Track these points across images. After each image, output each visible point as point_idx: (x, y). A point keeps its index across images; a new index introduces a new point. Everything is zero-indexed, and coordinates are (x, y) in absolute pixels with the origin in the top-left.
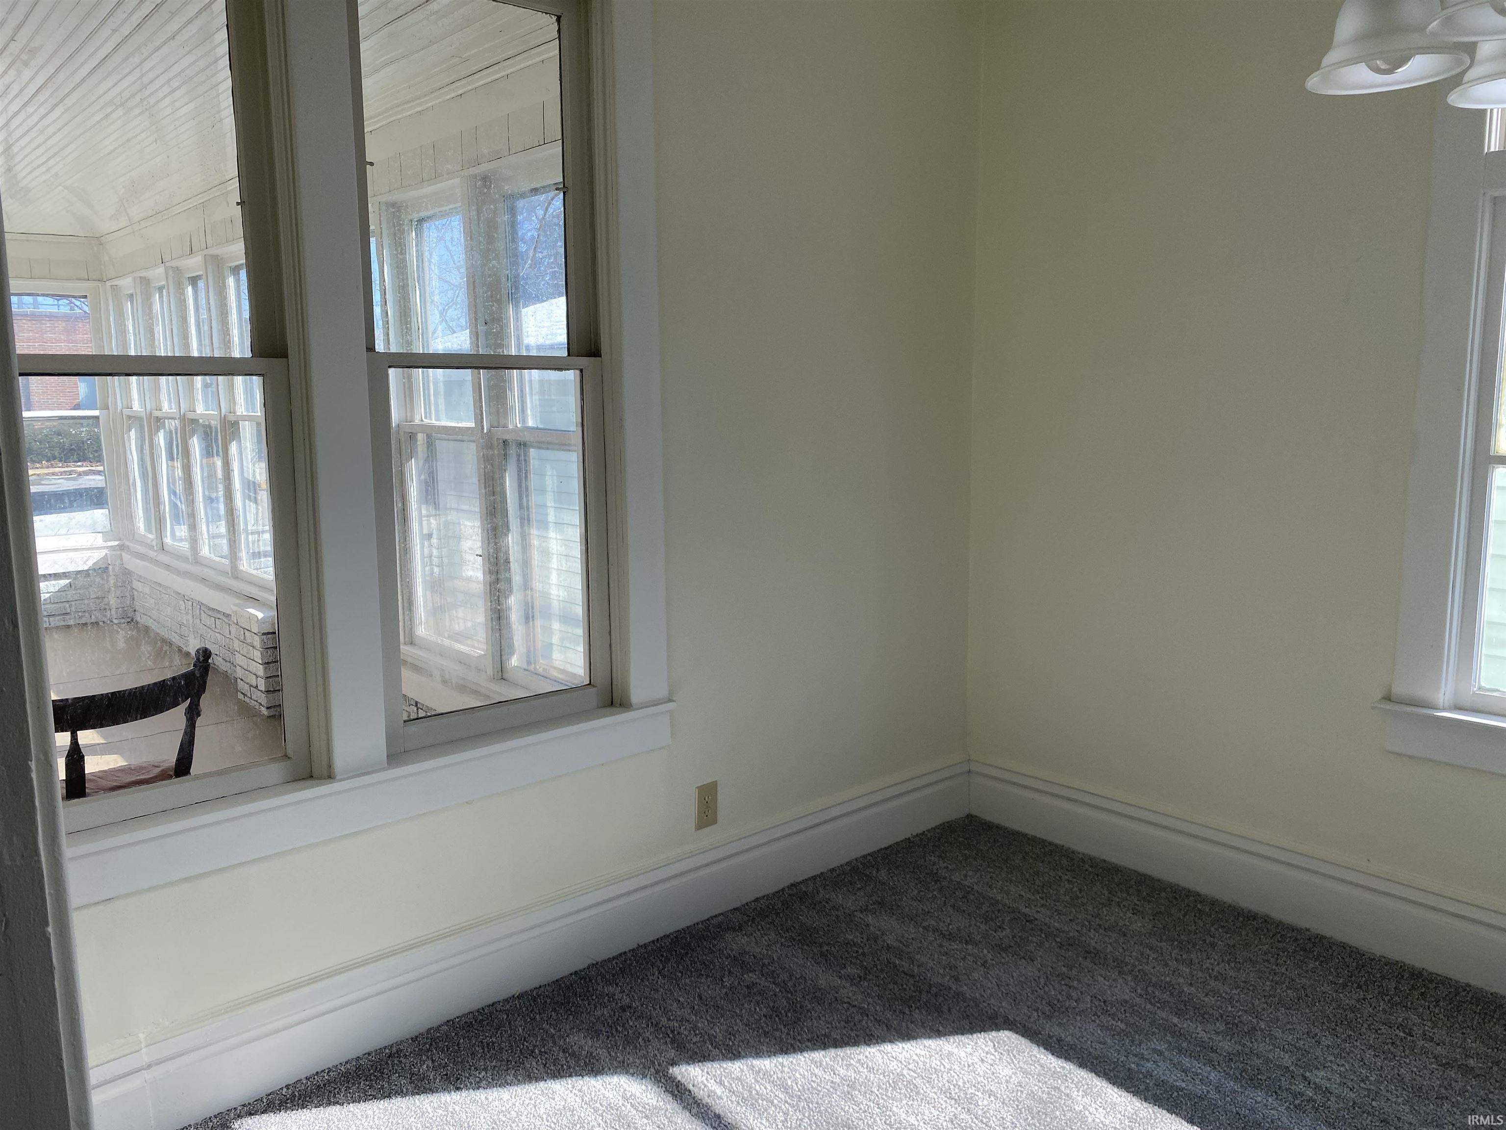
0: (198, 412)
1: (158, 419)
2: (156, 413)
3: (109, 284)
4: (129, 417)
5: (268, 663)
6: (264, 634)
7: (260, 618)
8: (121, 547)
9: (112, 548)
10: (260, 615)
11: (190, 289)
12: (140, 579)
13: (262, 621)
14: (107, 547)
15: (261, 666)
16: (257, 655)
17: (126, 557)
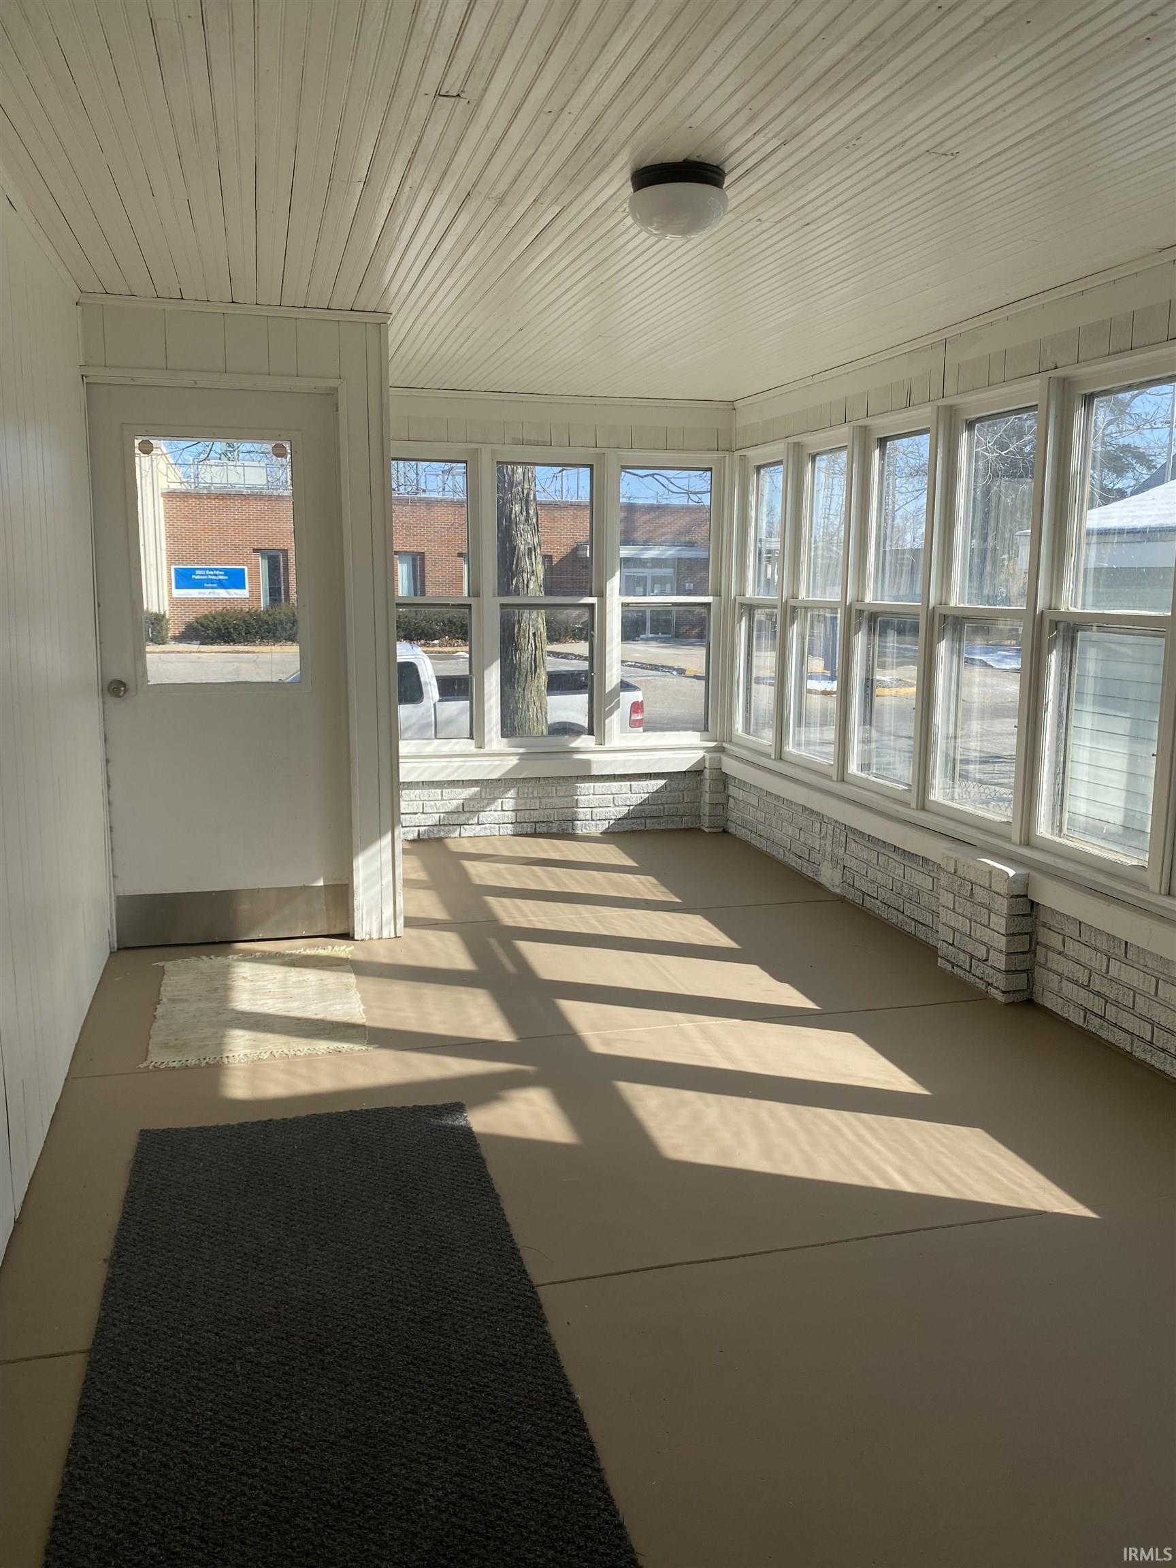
0: (867, 601)
1: (794, 608)
2: (792, 602)
3: (737, 454)
4: (742, 605)
5: (1014, 934)
6: (1012, 897)
7: (1011, 875)
8: (720, 750)
9: (708, 749)
10: (1011, 873)
11: (877, 451)
12: (744, 785)
13: (1014, 880)
14: (704, 748)
15: (1004, 938)
16: (1000, 923)
17: (725, 759)
